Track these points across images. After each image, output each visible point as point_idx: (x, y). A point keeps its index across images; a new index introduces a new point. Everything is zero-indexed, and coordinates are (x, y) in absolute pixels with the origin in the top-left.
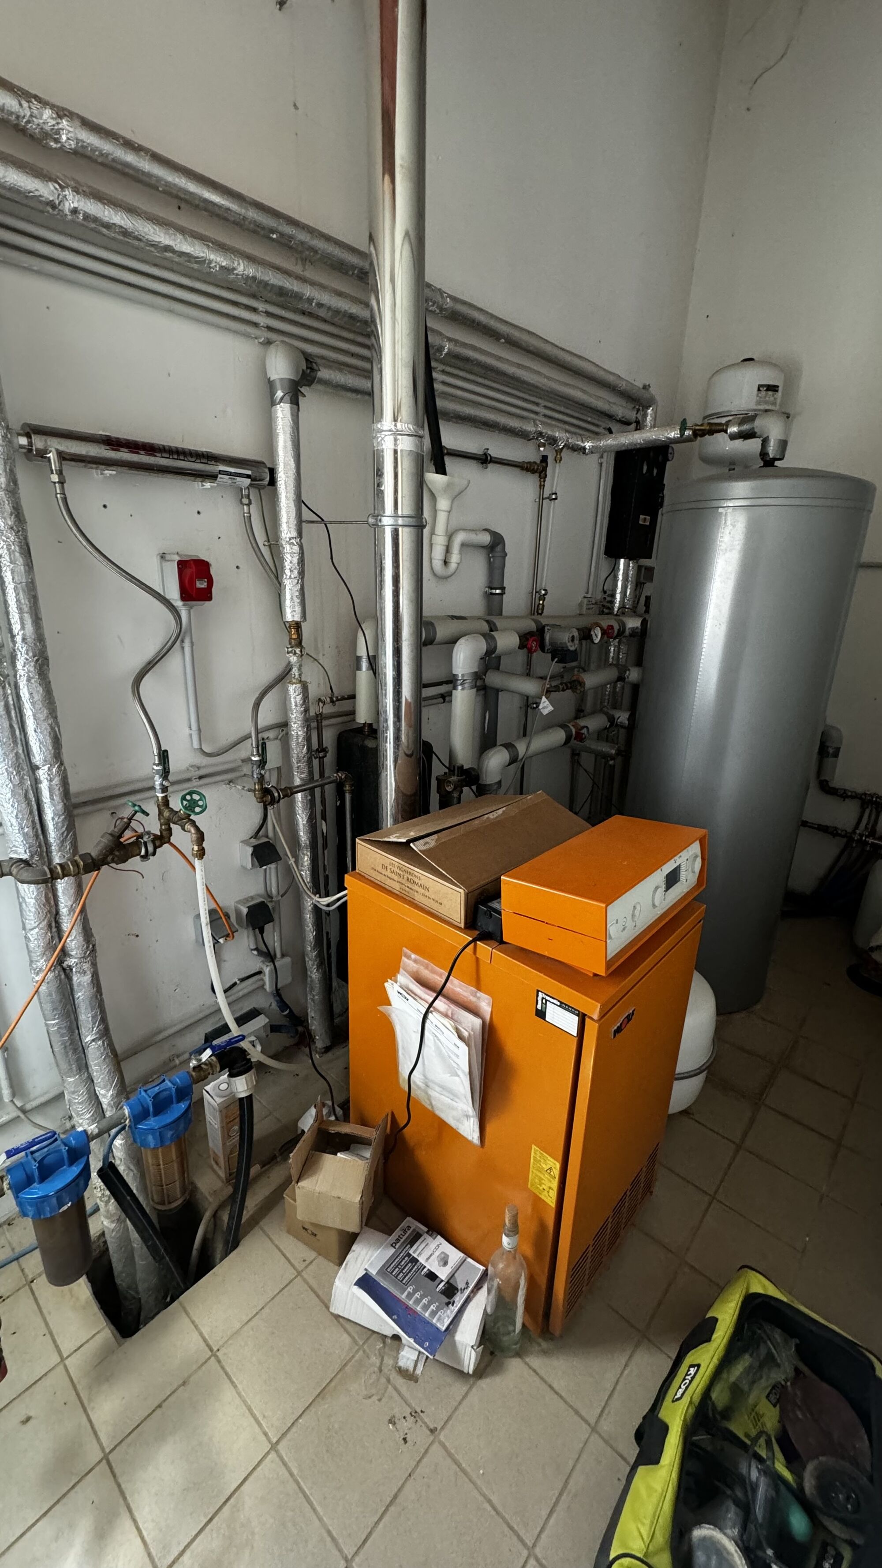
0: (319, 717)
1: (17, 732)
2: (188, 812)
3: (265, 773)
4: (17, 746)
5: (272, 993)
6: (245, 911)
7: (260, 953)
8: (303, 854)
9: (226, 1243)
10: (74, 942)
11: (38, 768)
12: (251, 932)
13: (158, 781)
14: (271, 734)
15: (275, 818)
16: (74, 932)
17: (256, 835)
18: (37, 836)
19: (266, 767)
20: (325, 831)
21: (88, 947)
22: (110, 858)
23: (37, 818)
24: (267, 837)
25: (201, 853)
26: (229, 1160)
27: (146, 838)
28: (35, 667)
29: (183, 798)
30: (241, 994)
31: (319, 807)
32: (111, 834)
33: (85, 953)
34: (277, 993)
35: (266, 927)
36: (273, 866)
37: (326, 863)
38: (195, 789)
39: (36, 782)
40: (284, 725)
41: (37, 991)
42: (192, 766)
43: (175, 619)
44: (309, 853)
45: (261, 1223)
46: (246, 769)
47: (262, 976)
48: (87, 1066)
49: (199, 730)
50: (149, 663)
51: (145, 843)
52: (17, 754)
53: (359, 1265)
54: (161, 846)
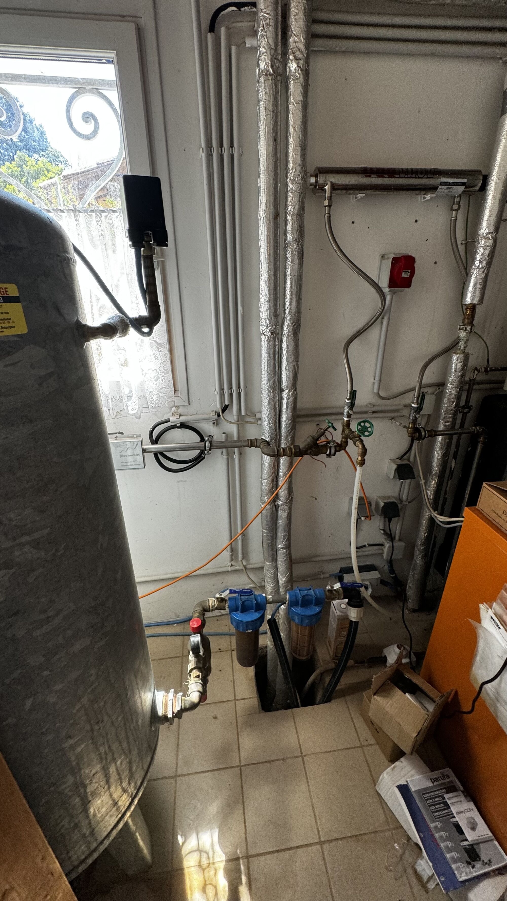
0: (472, 382)
1: (277, 368)
2: (359, 433)
3: (419, 417)
4: (275, 376)
5: (387, 560)
6: (382, 504)
7: (385, 533)
8: (432, 479)
9: (324, 696)
10: (283, 492)
11: (283, 391)
12: (383, 519)
13: (346, 410)
14: (430, 390)
15: (418, 449)
16: (284, 487)
17: (401, 458)
18: (276, 430)
19: (421, 413)
20: (453, 467)
21: (289, 498)
22: (309, 451)
23: (278, 419)
24: (409, 460)
25: (362, 463)
26: (336, 648)
27: (331, 444)
28: (292, 329)
29: (359, 424)
30: (367, 553)
31: (453, 448)
32: (313, 437)
33: (287, 500)
34: (390, 562)
35: (393, 519)
36: (408, 481)
37: (448, 489)
38: (368, 419)
39: (281, 398)
40: (442, 385)
41: (261, 512)
42: (370, 404)
43: (382, 301)
44: (436, 480)
45: (347, 698)
46: (406, 412)
47: (383, 547)
48: (276, 560)
49: (380, 380)
50: (358, 332)
51: (331, 447)
52: (274, 381)
53: (402, 775)
54: (339, 451)
